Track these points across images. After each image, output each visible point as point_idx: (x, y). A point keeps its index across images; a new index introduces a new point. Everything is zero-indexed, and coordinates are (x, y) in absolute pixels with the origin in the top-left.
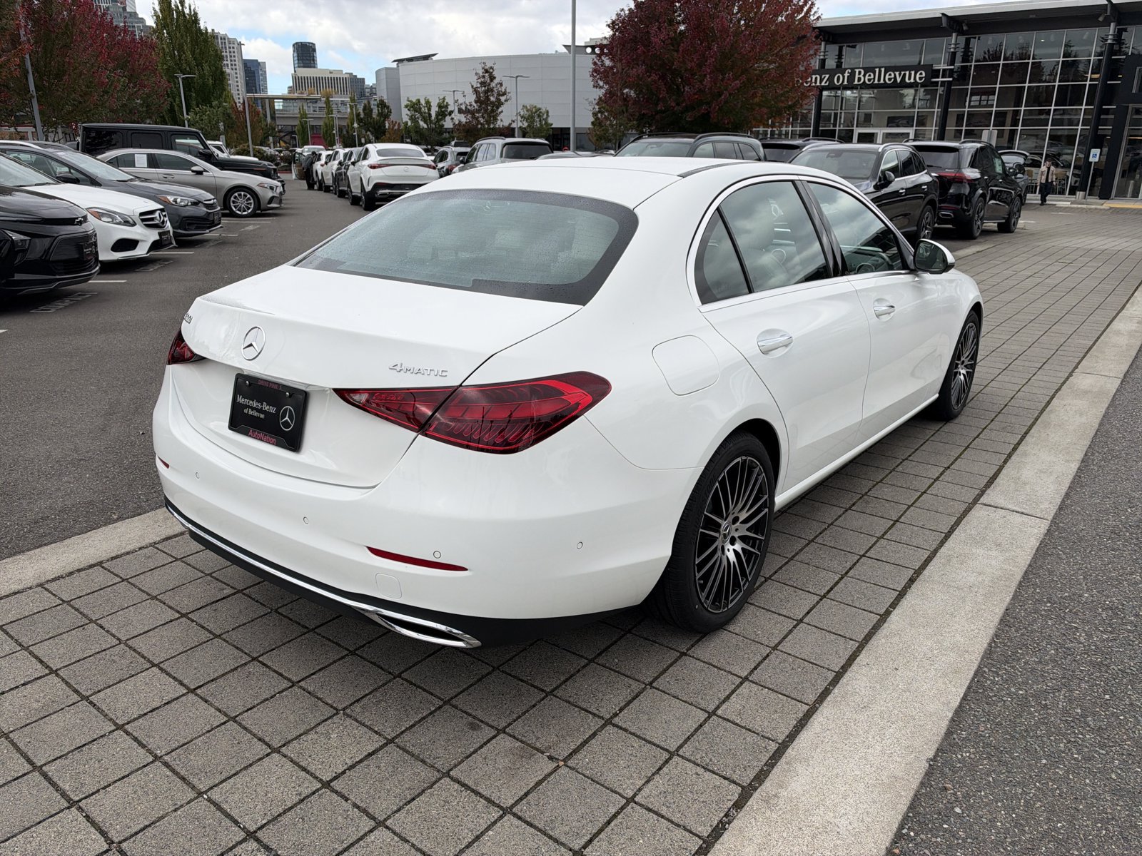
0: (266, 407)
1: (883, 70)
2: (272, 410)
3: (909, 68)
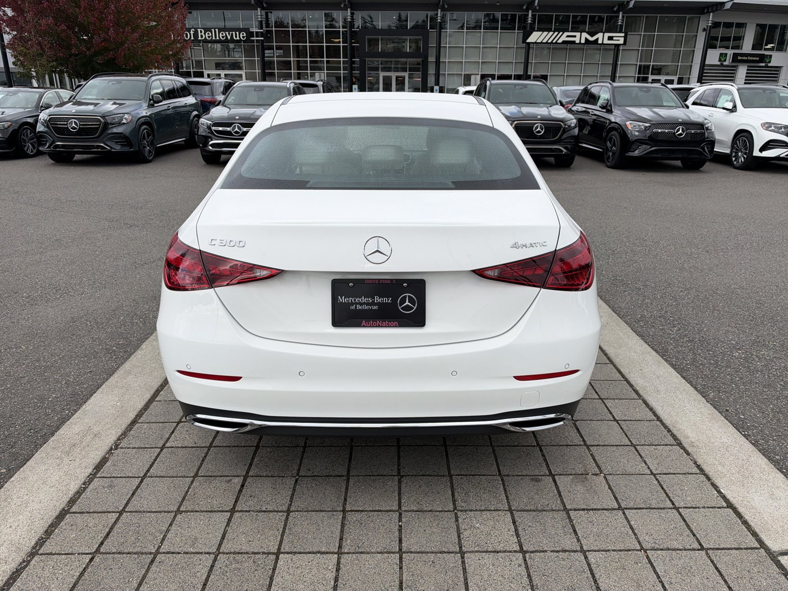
0: (377, 299)
1: (217, 30)
2: (387, 300)
3: (235, 30)
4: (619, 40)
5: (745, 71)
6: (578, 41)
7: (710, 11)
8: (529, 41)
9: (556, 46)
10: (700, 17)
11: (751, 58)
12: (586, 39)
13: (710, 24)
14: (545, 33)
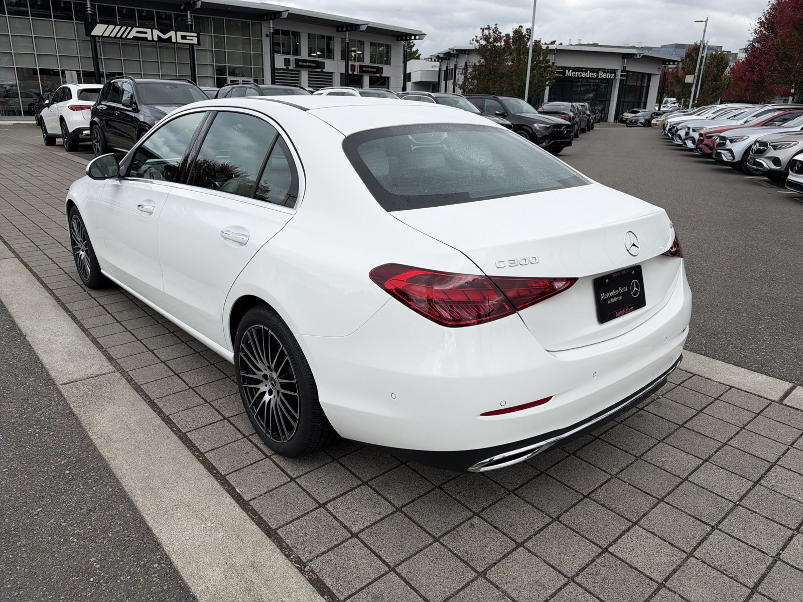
0: (621, 290)
2: (625, 289)
4: (192, 40)
5: (307, 76)
6: (150, 38)
7: (269, 18)
8: (93, 33)
9: (125, 42)
10: (261, 24)
11: (310, 64)
12: (158, 36)
13: (271, 31)
14: (111, 27)
